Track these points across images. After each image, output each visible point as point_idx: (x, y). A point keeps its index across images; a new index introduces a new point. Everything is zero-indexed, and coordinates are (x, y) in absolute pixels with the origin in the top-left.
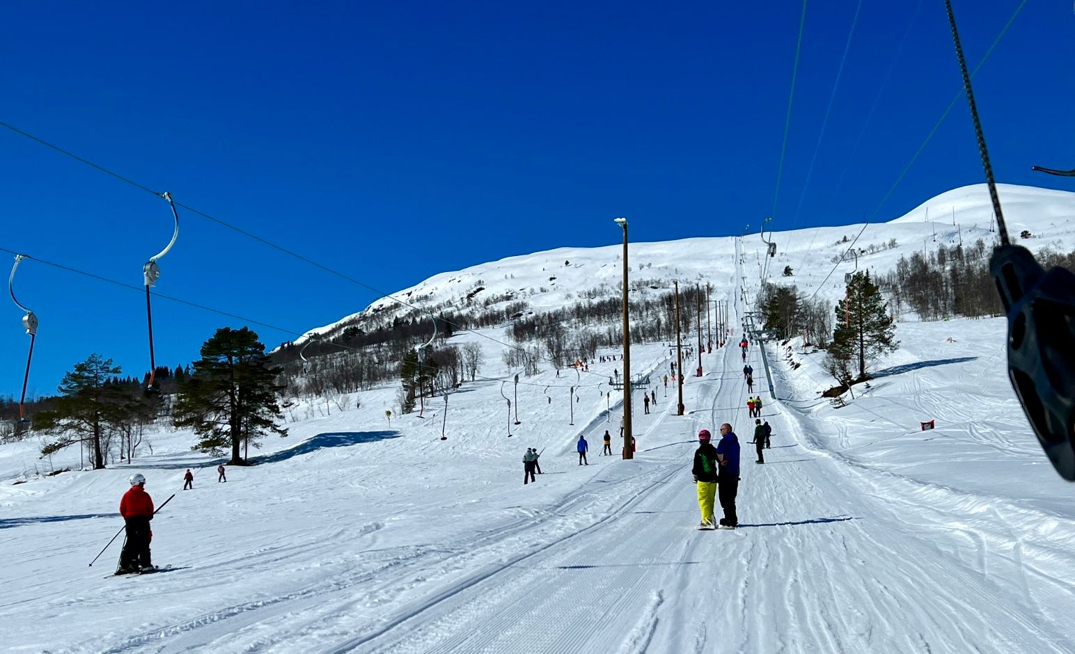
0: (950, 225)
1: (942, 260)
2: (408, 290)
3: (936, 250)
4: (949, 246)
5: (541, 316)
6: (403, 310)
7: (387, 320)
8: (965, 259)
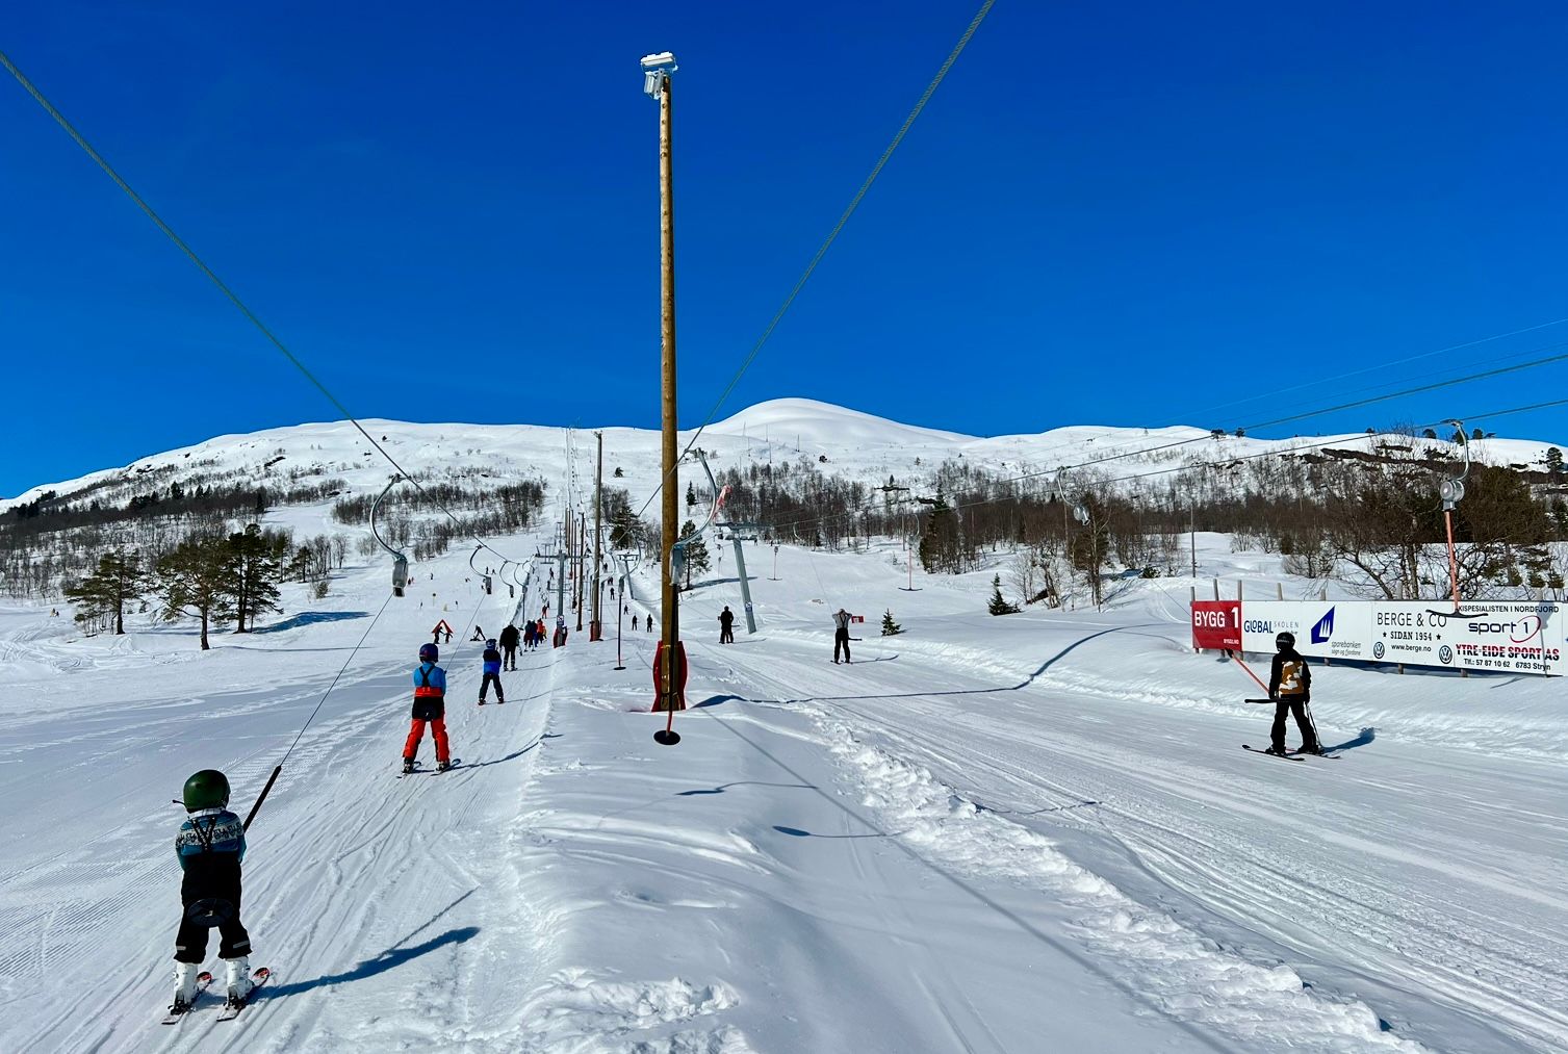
0: (762, 441)
1: (754, 476)
2: (186, 450)
3: (749, 466)
4: (762, 463)
5: (366, 498)
6: (182, 475)
7: (161, 485)
8: (773, 477)
